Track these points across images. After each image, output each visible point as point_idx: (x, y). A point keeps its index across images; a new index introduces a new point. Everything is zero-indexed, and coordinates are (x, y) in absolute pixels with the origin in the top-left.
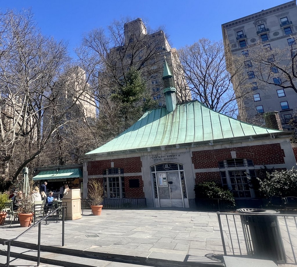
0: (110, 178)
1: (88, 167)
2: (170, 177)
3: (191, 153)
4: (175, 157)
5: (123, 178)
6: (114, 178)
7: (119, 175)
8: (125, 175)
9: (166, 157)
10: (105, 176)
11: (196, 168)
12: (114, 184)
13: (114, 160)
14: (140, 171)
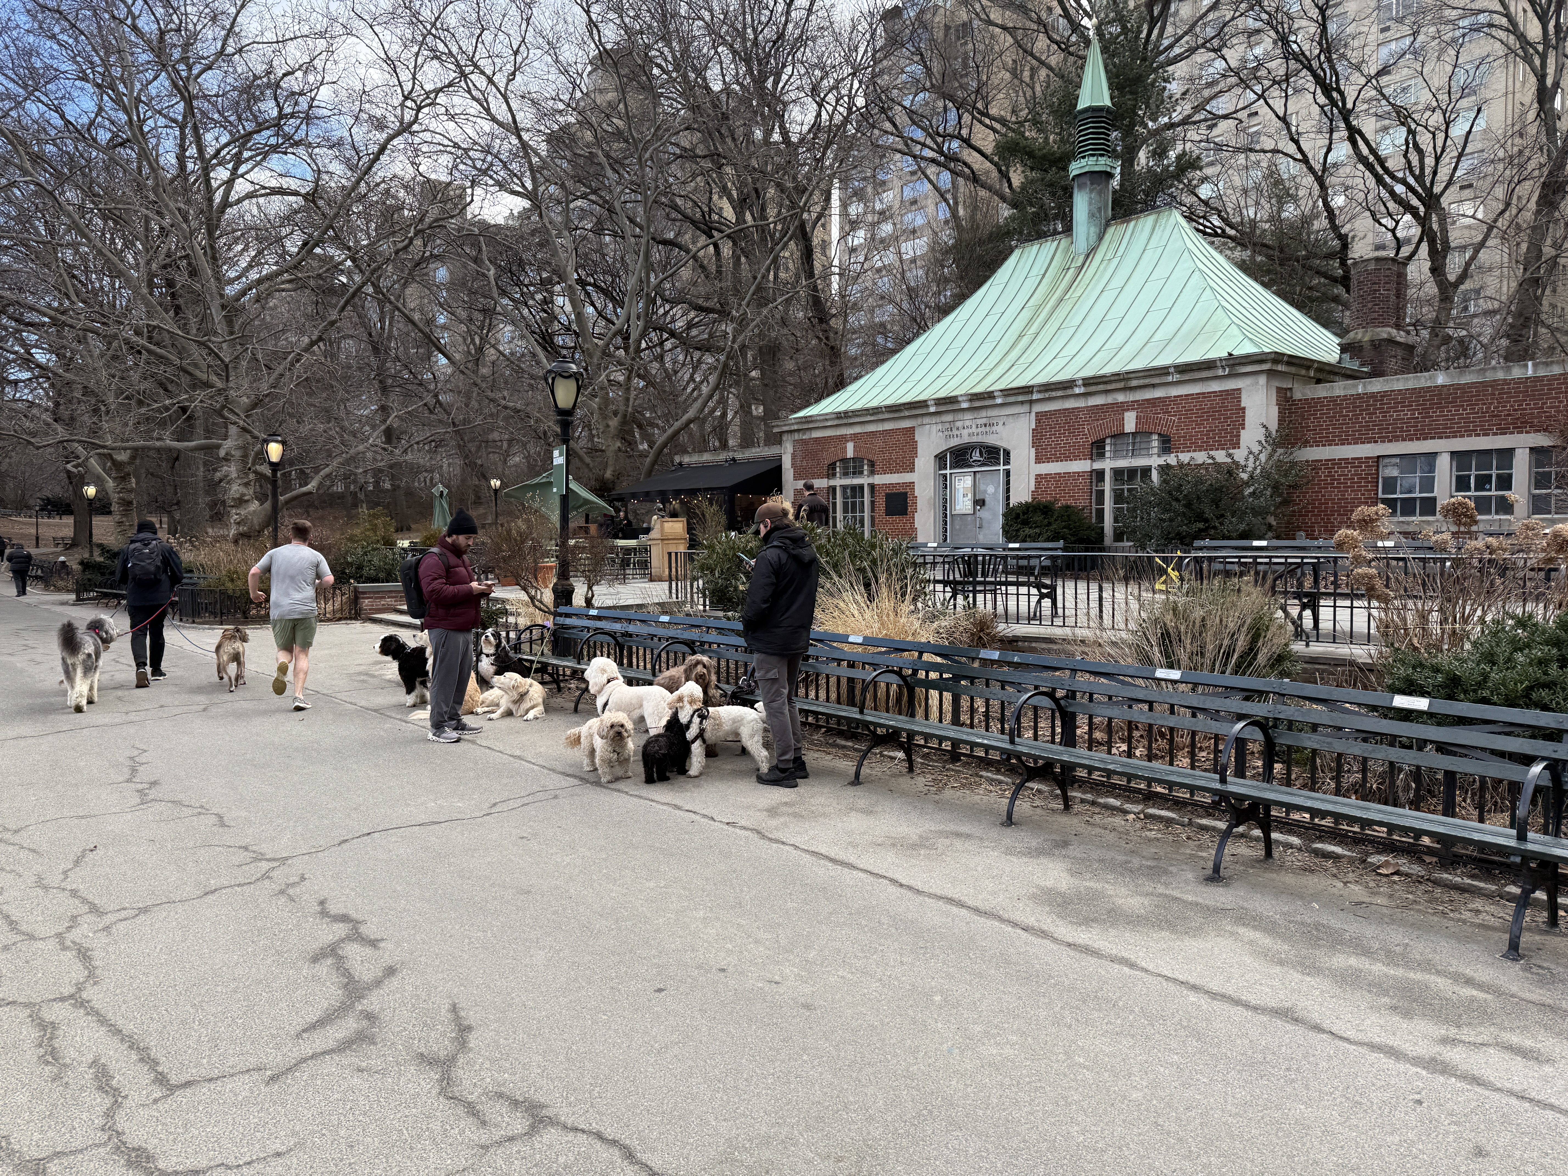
0: (844, 488)
1: (794, 457)
2: (982, 487)
3: (1033, 415)
4: (994, 428)
5: (872, 487)
6: (853, 488)
7: (864, 480)
8: (879, 479)
9: (974, 429)
10: (832, 483)
11: (1038, 460)
12: (854, 504)
13: (855, 437)
14: (912, 470)
